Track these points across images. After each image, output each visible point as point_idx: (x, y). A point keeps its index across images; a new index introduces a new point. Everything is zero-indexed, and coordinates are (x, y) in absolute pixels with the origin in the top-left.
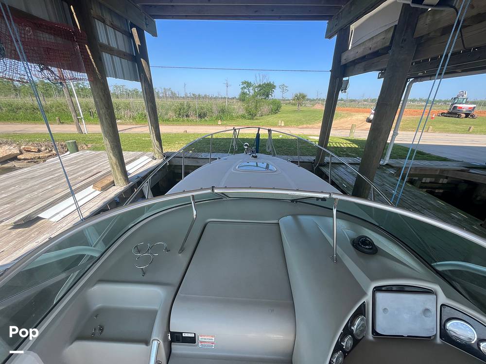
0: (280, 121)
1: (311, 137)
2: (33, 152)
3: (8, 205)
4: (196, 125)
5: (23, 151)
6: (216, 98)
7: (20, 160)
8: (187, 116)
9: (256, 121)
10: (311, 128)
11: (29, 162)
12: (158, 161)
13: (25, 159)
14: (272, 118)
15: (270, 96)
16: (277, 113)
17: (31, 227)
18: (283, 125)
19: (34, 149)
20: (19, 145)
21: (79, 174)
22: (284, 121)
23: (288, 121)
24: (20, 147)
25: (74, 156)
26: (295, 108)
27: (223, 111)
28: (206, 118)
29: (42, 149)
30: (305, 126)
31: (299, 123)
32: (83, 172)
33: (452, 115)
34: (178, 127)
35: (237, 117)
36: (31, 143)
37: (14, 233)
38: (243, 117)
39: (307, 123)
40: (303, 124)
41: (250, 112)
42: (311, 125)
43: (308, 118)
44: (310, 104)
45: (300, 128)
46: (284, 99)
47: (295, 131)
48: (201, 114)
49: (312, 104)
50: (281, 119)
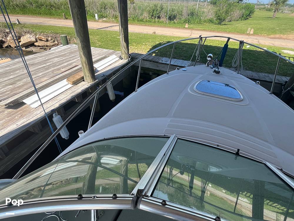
0: (249, 29)
1: (285, 51)
2: (43, 41)
3: (11, 86)
4: (164, 27)
5: (38, 40)
7: (36, 46)
8: (159, 17)
9: (223, 27)
10: (284, 39)
11: (41, 49)
12: (124, 61)
13: (39, 46)
14: (241, 25)
16: (248, 19)
17: (18, 110)
18: (252, 33)
19: (44, 39)
20: (36, 34)
21: (62, 65)
22: (254, 29)
23: (258, 29)
24: (36, 36)
25: (64, 48)
27: (192, 14)
28: (175, 20)
29: (49, 39)
30: (277, 36)
31: (271, 32)
32: (66, 64)
34: (148, 28)
36: (42, 34)
37: (6, 112)
38: (211, 21)
39: (281, 32)
40: (276, 34)
41: (219, 16)
42: (286, 36)
43: (283, 27)
44: (289, 11)
45: (271, 38)
46: (259, 3)
47: (265, 41)
48: (171, 16)
49: (291, 11)
50: (251, 26)
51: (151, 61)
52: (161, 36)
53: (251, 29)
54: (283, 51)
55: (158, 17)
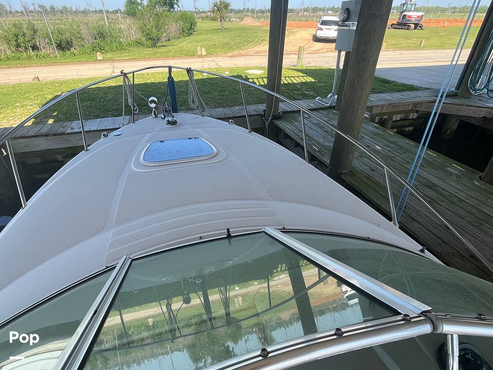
0: (199, 48)
1: (250, 72)
4: (55, 64)
6: (85, 12)
8: (35, 48)
9: (162, 50)
10: (245, 55)
14: (185, 43)
15: (175, 6)
16: (192, 34)
18: (204, 53)
22: (205, 48)
23: (210, 47)
26: (217, 24)
27: (101, 35)
28: (72, 49)
30: (236, 52)
31: (226, 48)
33: (402, 27)
35: (129, 45)
38: (139, 43)
39: (238, 48)
40: (233, 50)
41: (148, 35)
42: (244, 51)
43: (238, 40)
44: (237, 18)
45: (230, 57)
46: (197, 10)
47: (224, 62)
48: (61, 43)
49: (239, 18)
50: (199, 44)
51: (47, 135)
52: (53, 83)
53: (201, 48)
54: (248, 71)
55: (31, 47)
